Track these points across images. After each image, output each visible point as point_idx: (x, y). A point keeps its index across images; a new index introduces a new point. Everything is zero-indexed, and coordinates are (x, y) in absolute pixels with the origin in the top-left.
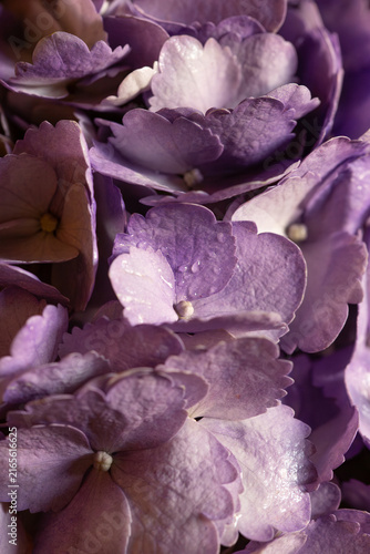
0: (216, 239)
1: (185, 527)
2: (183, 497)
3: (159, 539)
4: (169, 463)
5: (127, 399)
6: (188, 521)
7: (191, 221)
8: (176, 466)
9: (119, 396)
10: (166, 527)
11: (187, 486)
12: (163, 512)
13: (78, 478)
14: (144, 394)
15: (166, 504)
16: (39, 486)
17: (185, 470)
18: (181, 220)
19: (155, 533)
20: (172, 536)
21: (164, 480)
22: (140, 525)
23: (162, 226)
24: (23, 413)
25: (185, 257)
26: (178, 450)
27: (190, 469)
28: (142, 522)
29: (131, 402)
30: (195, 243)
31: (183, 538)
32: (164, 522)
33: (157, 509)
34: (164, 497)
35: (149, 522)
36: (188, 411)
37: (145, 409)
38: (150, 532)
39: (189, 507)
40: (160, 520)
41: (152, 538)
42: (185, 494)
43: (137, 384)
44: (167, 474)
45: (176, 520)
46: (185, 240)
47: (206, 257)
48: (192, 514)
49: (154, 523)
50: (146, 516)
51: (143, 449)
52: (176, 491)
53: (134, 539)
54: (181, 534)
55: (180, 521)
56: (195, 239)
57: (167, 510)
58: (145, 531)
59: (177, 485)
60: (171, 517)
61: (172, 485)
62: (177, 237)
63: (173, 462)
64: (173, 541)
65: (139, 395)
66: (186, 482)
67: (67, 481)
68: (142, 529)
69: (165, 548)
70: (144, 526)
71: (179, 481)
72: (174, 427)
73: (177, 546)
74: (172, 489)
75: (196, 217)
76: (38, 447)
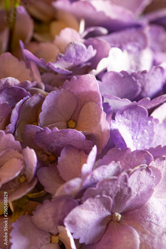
0: (147, 124)
1: (162, 237)
2: (158, 225)
3: (152, 243)
4: (148, 213)
5: (135, 182)
6: (162, 235)
7: (138, 116)
8: (152, 213)
9: (132, 180)
10: (153, 238)
11: (158, 221)
12: (151, 232)
13: (104, 227)
14: (141, 179)
15: (152, 228)
16: (89, 231)
17: (156, 215)
18: (134, 115)
19: (150, 241)
20: (157, 241)
21: (148, 219)
22: (142, 238)
23: (127, 118)
24: (94, 189)
25: (135, 132)
26: (150, 207)
27: (158, 214)
28: (143, 237)
29: (136, 183)
30: (139, 126)
31: (162, 241)
32: (152, 236)
33: (148, 231)
34: (150, 226)
35: (146, 237)
36: (154, 189)
37: (140, 188)
38: (147, 241)
39: (161, 229)
40: (150, 236)
41: (149, 243)
42: (159, 224)
43: (140, 174)
44: (149, 217)
45: (157, 235)
46: (135, 125)
47: (143, 132)
48: (163, 232)
49: (148, 237)
50: (144, 235)
51: (134, 210)
52: (154, 223)
53: (141, 245)
54: (161, 240)
55: (159, 235)
56: (139, 124)
57: (152, 231)
58: (145, 241)
59: (154, 220)
60: (155, 234)
61: (152, 221)
62: (132, 123)
63: (150, 212)
64: (158, 243)
65: (139, 180)
66: (158, 220)
67: (100, 229)
68: (143, 240)
69: (155, 247)
70: (144, 238)
71: (155, 219)
72: (147, 198)
73: (160, 246)
74: (152, 222)
75: (140, 113)
76: (93, 210)
